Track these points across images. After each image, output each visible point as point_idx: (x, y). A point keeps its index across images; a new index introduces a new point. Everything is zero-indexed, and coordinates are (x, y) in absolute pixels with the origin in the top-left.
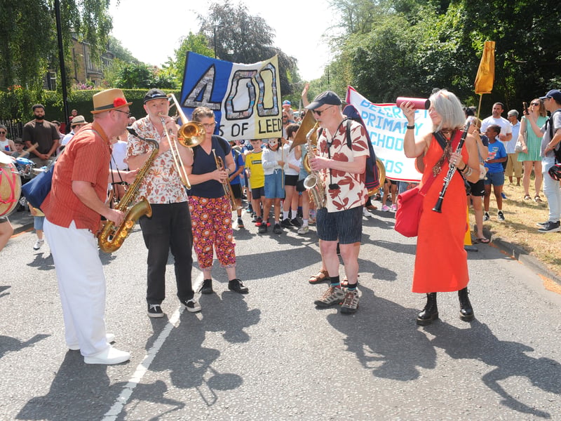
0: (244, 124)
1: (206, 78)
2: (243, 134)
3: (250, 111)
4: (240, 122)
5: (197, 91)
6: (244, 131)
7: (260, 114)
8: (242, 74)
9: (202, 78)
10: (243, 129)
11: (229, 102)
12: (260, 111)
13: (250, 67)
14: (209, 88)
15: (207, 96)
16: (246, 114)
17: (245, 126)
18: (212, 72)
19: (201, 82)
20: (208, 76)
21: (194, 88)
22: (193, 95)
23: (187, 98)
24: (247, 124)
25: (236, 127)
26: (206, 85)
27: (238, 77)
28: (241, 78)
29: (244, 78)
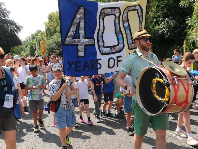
0: (118, 57)
1: (78, 16)
2: (117, 66)
3: (121, 45)
4: (115, 56)
5: (73, 29)
6: (119, 63)
7: (130, 48)
8: (106, 11)
9: (75, 17)
10: (118, 61)
11: (100, 38)
12: (130, 46)
13: (113, 4)
14: (82, 25)
15: (82, 32)
16: (118, 48)
17: (119, 59)
18: (82, 10)
19: (75, 20)
20: (79, 14)
21: (71, 27)
22: (71, 33)
23: (66, 37)
24: (120, 56)
25: (112, 60)
26: (79, 23)
27: (104, 15)
28: (106, 15)
29: (108, 15)
